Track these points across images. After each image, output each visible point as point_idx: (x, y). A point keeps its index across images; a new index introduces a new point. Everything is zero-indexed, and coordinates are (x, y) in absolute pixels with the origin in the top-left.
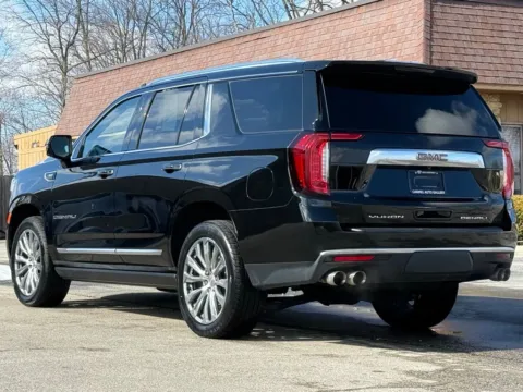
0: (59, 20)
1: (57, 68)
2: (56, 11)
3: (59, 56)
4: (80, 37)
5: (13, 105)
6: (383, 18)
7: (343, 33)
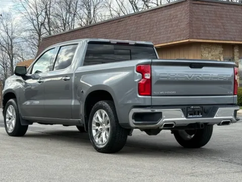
0: (38, 14)
1: (37, 34)
2: (37, 10)
3: (38, 29)
4: (46, 20)
5: (18, 49)
6: (172, 12)
7: (155, 19)
